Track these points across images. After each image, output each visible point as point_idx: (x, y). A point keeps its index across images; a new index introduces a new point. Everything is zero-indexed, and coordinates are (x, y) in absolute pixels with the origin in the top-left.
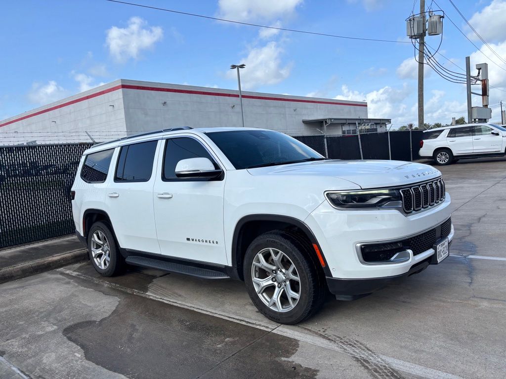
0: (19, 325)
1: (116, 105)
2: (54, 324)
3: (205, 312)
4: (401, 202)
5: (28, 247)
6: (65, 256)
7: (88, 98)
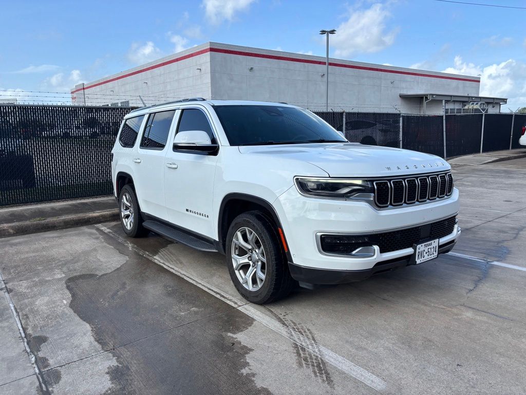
0: (36, 270)
1: (203, 68)
2: (64, 273)
3: (191, 281)
4: (373, 194)
5: (79, 201)
6: (104, 213)
7: (177, 60)
